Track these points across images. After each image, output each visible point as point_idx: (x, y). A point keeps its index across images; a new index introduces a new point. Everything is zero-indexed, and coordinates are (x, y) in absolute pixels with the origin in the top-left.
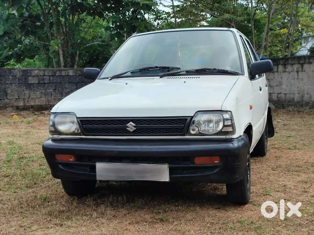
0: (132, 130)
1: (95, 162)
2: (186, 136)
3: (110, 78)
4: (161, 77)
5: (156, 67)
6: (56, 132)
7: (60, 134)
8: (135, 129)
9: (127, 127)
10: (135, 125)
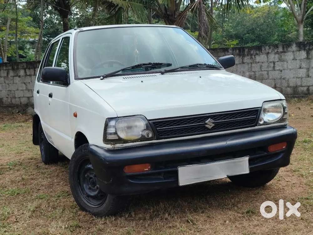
0: (210, 127)
1: (176, 167)
2: (256, 127)
3: (102, 78)
4: (162, 73)
5: (150, 64)
6: (120, 140)
7: (125, 141)
8: (213, 125)
9: (206, 124)
10: (214, 121)
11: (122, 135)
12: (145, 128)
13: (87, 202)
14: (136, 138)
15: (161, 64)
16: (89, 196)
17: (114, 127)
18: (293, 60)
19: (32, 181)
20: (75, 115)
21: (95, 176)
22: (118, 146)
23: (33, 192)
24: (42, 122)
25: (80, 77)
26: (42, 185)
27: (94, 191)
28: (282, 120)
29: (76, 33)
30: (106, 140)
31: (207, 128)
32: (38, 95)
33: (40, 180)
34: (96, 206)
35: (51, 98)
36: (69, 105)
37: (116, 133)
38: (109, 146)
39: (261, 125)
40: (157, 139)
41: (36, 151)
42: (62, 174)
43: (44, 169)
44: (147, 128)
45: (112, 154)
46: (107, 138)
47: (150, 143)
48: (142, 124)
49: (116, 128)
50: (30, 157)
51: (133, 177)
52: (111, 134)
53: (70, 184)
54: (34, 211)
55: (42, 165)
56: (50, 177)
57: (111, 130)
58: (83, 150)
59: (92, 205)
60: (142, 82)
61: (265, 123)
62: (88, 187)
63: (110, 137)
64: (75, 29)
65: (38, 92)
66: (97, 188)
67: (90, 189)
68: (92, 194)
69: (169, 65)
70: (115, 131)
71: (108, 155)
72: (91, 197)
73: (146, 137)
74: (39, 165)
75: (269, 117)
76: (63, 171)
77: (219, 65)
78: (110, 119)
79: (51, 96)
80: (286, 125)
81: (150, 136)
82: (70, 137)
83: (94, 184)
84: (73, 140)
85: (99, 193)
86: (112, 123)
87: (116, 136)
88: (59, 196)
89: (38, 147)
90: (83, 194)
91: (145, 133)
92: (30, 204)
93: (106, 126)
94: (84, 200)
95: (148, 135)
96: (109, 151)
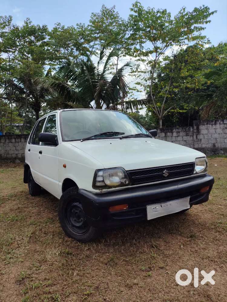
0: (166, 176)
1: (146, 206)
2: (192, 176)
3: (82, 140)
4: (121, 139)
5: (112, 132)
6: (106, 186)
7: (110, 187)
8: (168, 174)
9: (164, 173)
10: (168, 172)
11: (108, 182)
12: (123, 176)
13: (72, 231)
14: (118, 184)
15: (118, 133)
16: (73, 226)
17: (102, 176)
18: (158, 137)
19: (25, 209)
20: (65, 166)
21: (80, 211)
22: (105, 190)
23: (27, 218)
24: (31, 169)
25: (66, 139)
26: (33, 213)
27: (79, 222)
28: (205, 170)
29: (60, 113)
30: (94, 186)
31: (164, 176)
32: (29, 152)
33: (31, 208)
34: (80, 234)
35: (40, 154)
36: (58, 159)
37: (103, 181)
38: (97, 191)
39: (194, 174)
40: (132, 185)
41: (26, 187)
42: (45, 204)
43: (31, 200)
44: (125, 177)
45: (99, 197)
46: (96, 185)
47: (126, 188)
48: (121, 175)
49: (103, 177)
50: (21, 190)
51: (114, 215)
52: (100, 182)
53: (59, 216)
54: (31, 237)
55: (30, 196)
56: (37, 206)
57: (99, 179)
58: (71, 192)
59: (76, 233)
60: (111, 143)
61: (196, 173)
62: (74, 220)
63: (98, 184)
64: (60, 110)
65: (29, 150)
66: (82, 221)
67: (75, 221)
68: (78, 225)
69: (123, 134)
70: (102, 180)
71: (95, 197)
72: (77, 227)
73: (124, 183)
74: (28, 196)
75: (198, 169)
76: (45, 202)
77: (150, 135)
78: (100, 170)
79: (41, 152)
80: (206, 174)
81: (127, 182)
82: (58, 181)
83: (79, 217)
84: (61, 184)
85: (83, 224)
86: (100, 173)
87: (103, 183)
88: (47, 223)
89: (27, 185)
90: (69, 224)
91: (123, 181)
92: (26, 229)
93: (96, 176)
94: (69, 228)
95: (125, 182)
96: (97, 194)
